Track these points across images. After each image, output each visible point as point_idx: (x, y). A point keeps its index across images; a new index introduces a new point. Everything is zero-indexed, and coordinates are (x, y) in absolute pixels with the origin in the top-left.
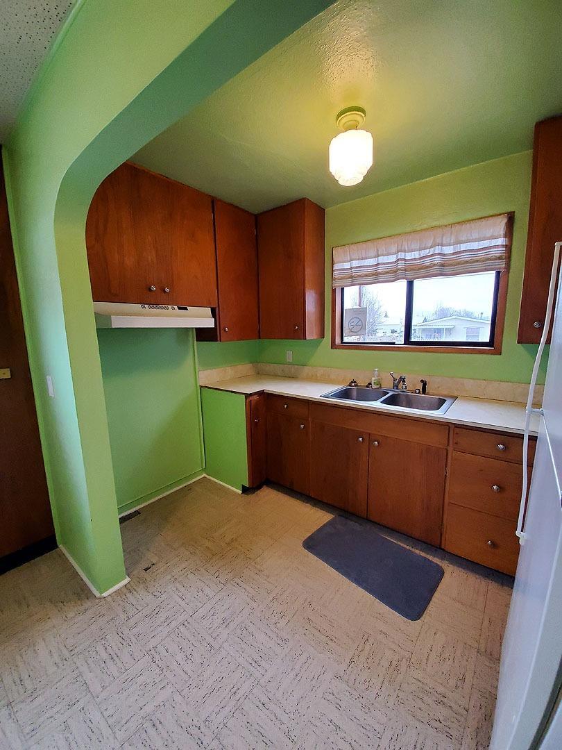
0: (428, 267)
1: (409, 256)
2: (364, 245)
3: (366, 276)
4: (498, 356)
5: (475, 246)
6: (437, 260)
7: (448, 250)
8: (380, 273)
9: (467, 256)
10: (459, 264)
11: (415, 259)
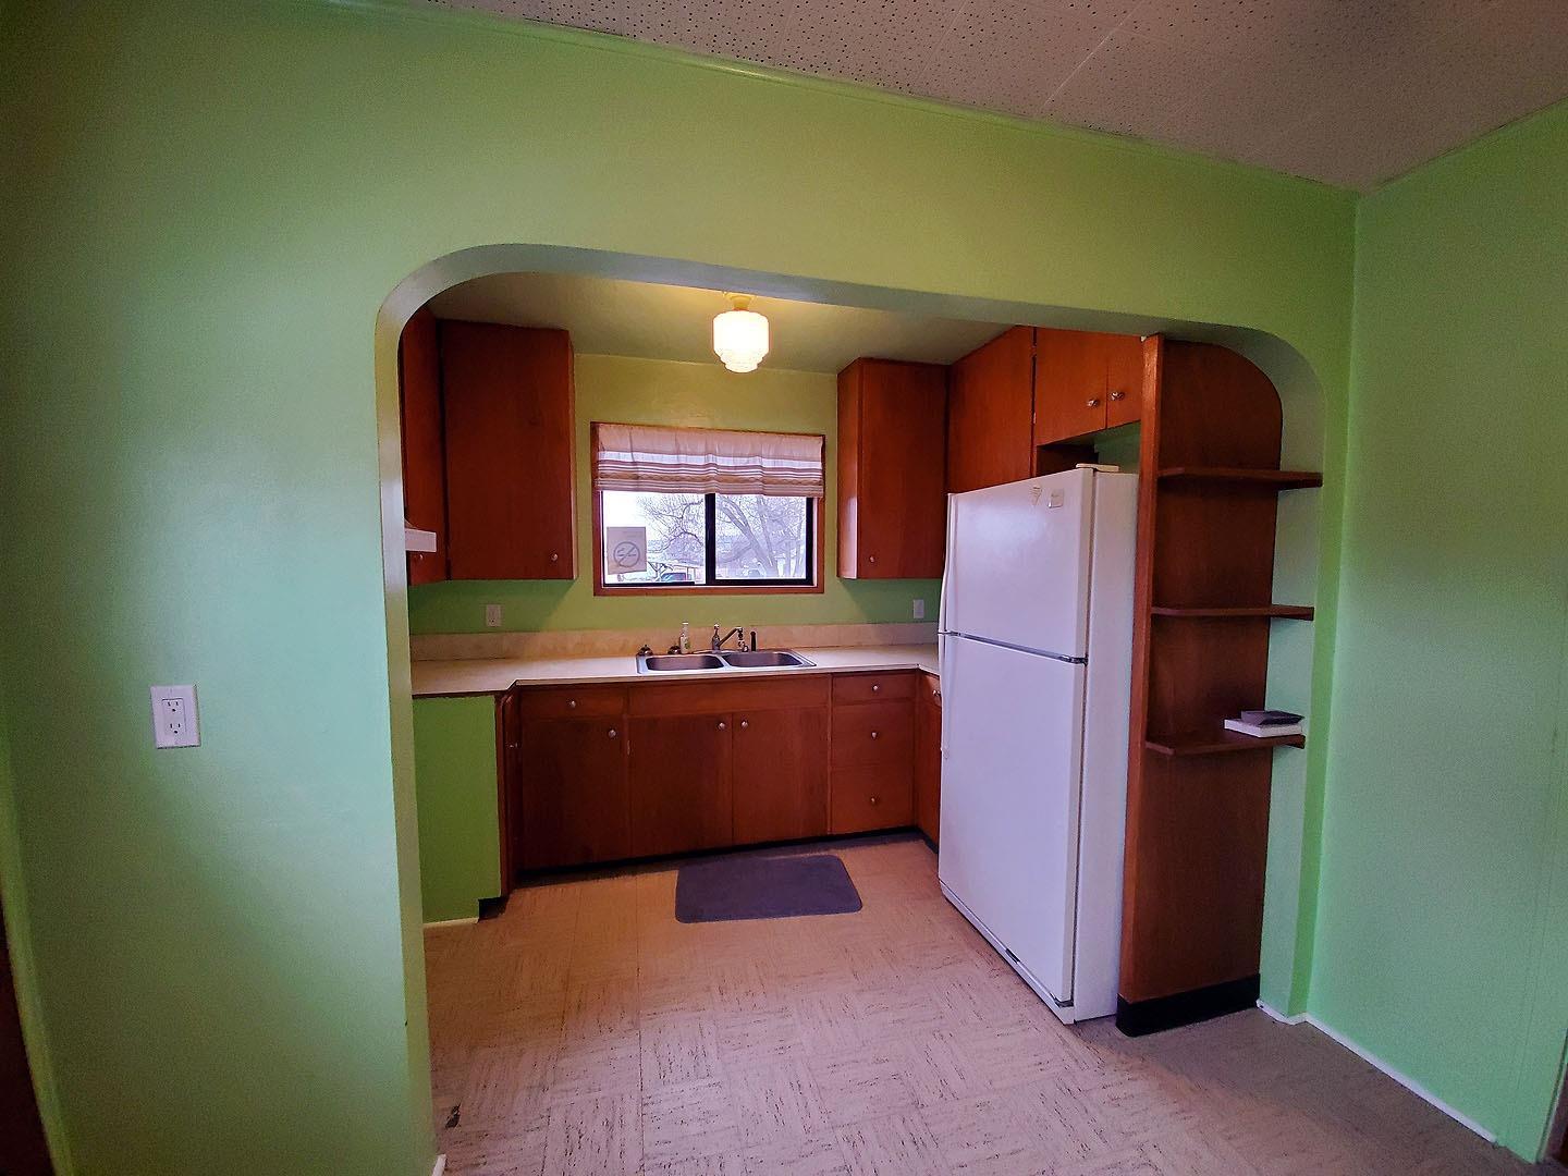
0: (747, 481)
1: (721, 461)
2: (655, 431)
3: (661, 479)
4: (820, 595)
5: (797, 465)
6: (756, 474)
7: (768, 463)
8: (683, 479)
9: (790, 476)
10: (780, 482)
11: (728, 467)
